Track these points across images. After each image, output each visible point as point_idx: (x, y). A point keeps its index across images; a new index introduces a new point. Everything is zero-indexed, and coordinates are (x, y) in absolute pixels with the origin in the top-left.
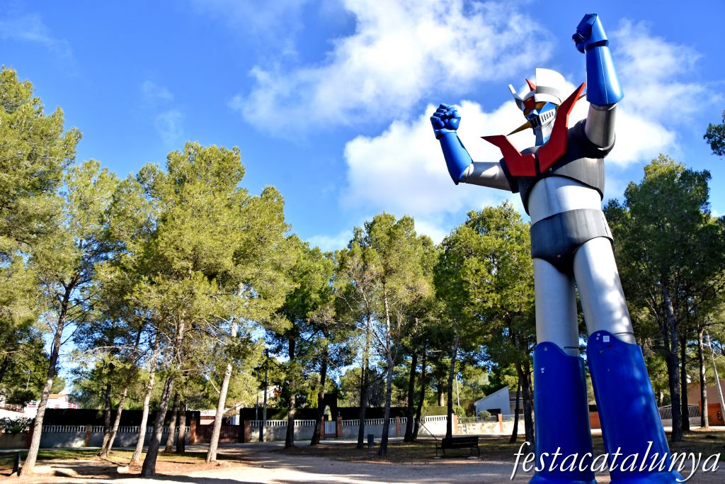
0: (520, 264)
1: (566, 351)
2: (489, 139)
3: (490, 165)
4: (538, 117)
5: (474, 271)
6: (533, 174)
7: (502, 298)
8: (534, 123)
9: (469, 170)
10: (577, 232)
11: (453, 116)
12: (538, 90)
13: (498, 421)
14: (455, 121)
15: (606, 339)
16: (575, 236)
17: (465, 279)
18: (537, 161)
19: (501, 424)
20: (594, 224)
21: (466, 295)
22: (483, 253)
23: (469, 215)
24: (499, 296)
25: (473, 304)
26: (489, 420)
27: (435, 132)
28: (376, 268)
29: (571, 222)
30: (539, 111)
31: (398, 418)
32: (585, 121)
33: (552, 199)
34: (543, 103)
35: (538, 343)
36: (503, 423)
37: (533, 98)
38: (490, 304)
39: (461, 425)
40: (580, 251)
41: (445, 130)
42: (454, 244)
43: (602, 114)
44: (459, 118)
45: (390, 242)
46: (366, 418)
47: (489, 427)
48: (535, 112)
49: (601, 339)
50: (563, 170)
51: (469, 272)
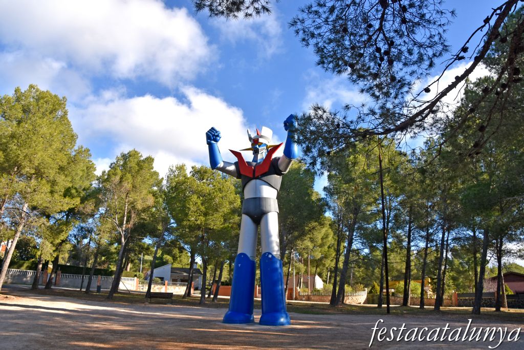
0: (219, 204)
1: (251, 258)
2: (232, 151)
3: (230, 164)
4: (258, 149)
5: (194, 203)
6: (251, 176)
7: (205, 220)
8: (256, 152)
9: (221, 165)
10: (266, 208)
11: (218, 136)
12: (261, 137)
13: (164, 285)
14: (218, 138)
15: (270, 256)
16: (264, 209)
17: (188, 206)
18: (254, 171)
19: (166, 287)
20: (273, 206)
21: (186, 215)
22: (200, 194)
23: (193, 168)
24: (204, 219)
25: (189, 220)
26: (158, 284)
27: (207, 141)
28: (127, 185)
29: (264, 203)
30: (259, 146)
31: (100, 276)
32: (279, 158)
33: (257, 190)
34: (262, 143)
35: (239, 252)
36: (168, 287)
37: (258, 139)
38: (199, 222)
39: (141, 285)
40: (264, 217)
41: (213, 142)
42: (183, 184)
43: (287, 160)
44: (220, 138)
45: (139, 170)
46: (94, 275)
47: (158, 288)
48: (257, 146)
49: (268, 256)
50: (265, 178)
51: (191, 203)
